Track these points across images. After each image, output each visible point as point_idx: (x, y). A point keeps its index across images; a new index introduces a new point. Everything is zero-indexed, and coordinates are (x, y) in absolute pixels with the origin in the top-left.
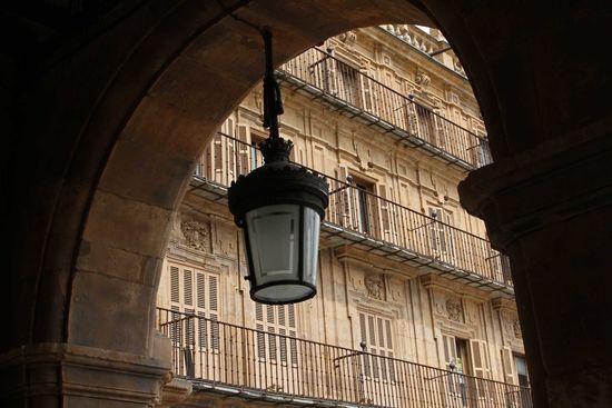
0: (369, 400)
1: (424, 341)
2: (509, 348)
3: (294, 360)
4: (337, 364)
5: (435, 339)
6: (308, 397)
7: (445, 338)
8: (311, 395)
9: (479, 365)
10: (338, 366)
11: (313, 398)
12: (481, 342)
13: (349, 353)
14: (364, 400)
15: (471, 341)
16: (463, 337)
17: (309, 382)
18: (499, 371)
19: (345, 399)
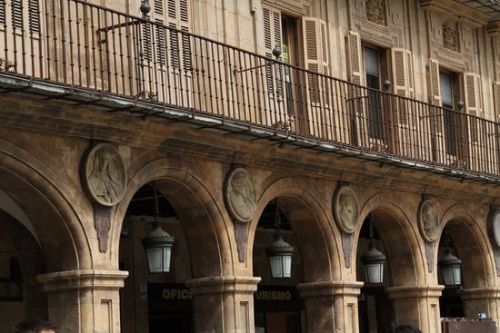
0: (151, 95)
1: (236, 13)
2: (357, 34)
3: (35, 27)
4: (103, 38)
5: (253, 13)
6: (56, 84)
7: (266, 12)
8: (61, 80)
9: (313, 55)
10: (106, 41)
11: (64, 85)
12: (319, 22)
13: (123, 20)
14: (143, 94)
15: (304, 19)
16: (294, 12)
17: (58, 60)
18: (341, 65)
19: (114, 91)
